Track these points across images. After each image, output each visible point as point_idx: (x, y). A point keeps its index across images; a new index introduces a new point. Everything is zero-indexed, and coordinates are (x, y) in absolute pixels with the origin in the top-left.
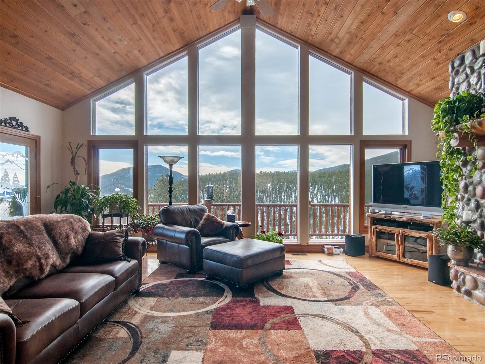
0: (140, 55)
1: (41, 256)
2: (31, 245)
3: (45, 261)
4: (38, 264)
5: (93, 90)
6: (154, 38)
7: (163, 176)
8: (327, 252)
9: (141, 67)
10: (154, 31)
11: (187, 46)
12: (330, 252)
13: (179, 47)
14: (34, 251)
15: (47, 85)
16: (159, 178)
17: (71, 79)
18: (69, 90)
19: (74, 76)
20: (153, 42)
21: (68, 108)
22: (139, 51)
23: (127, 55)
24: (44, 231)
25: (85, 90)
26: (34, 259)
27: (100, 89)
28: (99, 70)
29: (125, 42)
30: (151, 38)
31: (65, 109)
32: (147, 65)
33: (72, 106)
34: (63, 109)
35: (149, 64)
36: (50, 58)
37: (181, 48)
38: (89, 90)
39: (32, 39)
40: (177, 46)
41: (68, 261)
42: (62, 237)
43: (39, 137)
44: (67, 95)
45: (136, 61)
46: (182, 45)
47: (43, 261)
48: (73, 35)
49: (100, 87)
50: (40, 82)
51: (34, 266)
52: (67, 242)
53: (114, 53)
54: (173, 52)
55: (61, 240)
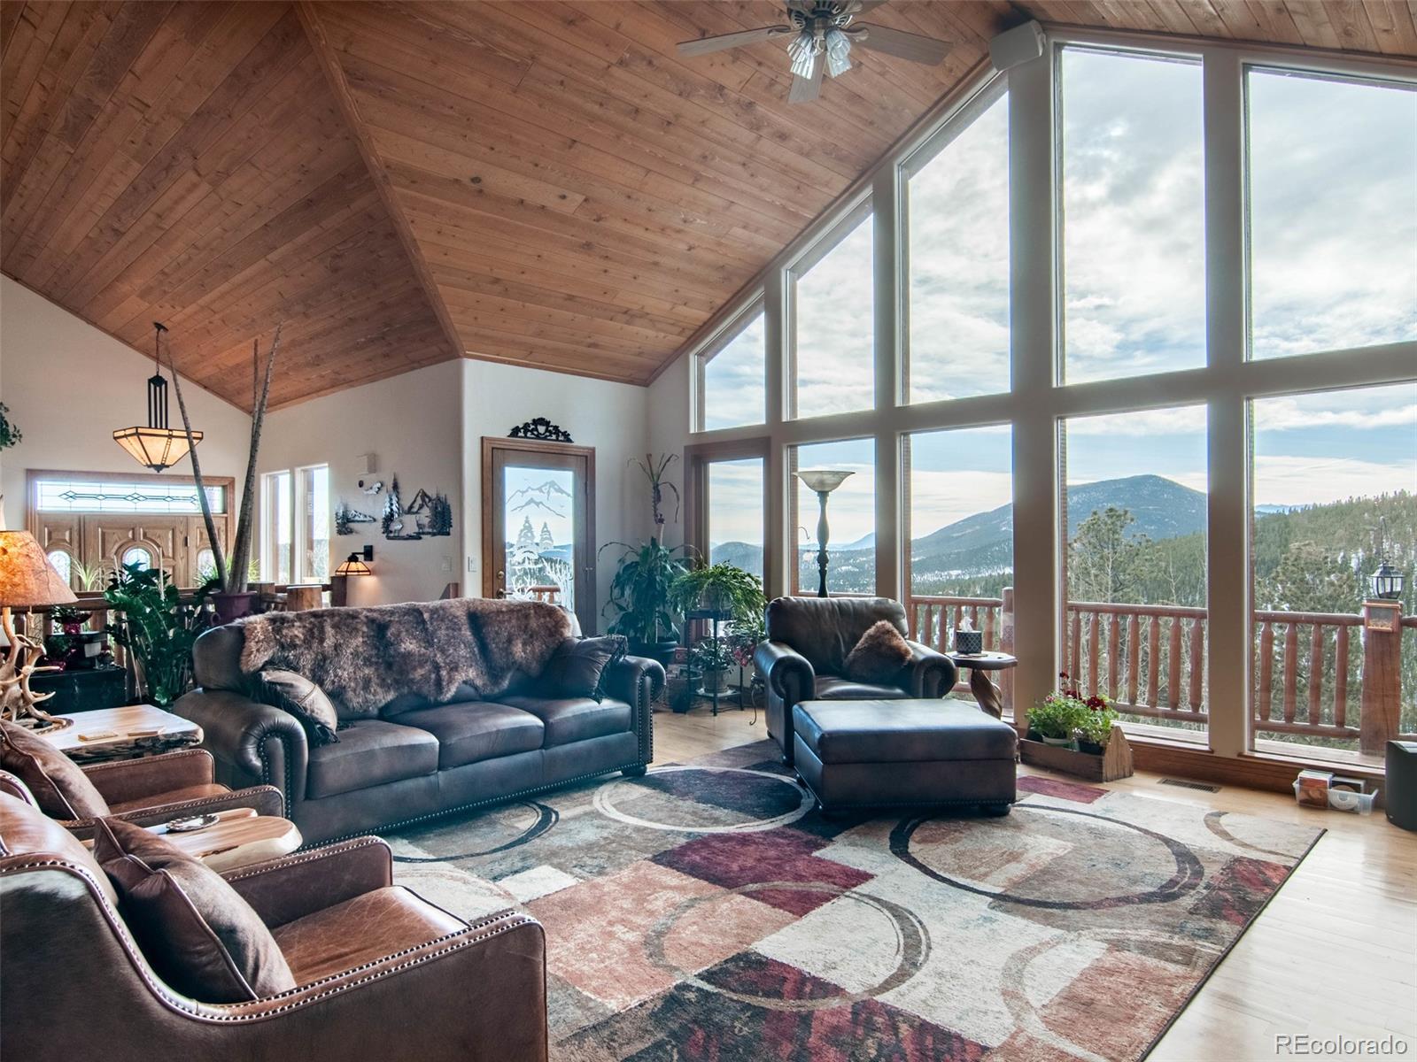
0: (753, 234)
1: (442, 665)
2: (429, 643)
3: (448, 673)
4: (433, 676)
5: (689, 333)
6: (762, 189)
7: (1095, 513)
8: (1300, 795)
9: (771, 256)
10: (752, 175)
11: (869, 174)
12: (1315, 794)
13: (847, 182)
14: (432, 655)
15: (594, 345)
16: (1083, 520)
17: (628, 323)
18: (638, 345)
19: (633, 316)
20: (768, 197)
21: (655, 378)
22: (744, 227)
23: (720, 244)
24: (466, 626)
25: (670, 337)
26: (428, 667)
27: (701, 327)
28: (676, 291)
29: (698, 221)
30: (756, 192)
31: (651, 382)
32: (784, 249)
33: (659, 375)
34: (645, 383)
35: (787, 245)
36: (570, 298)
37: (854, 182)
38: (679, 334)
39: (524, 276)
40: (841, 184)
41: (506, 684)
42: (497, 640)
43: (593, 450)
44: (640, 354)
45: (750, 249)
46: (854, 175)
47: (444, 673)
48: (588, 246)
49: (701, 324)
50: (578, 343)
51: (426, 678)
52: (507, 649)
53: (689, 250)
54: (837, 199)
55: (497, 644)
